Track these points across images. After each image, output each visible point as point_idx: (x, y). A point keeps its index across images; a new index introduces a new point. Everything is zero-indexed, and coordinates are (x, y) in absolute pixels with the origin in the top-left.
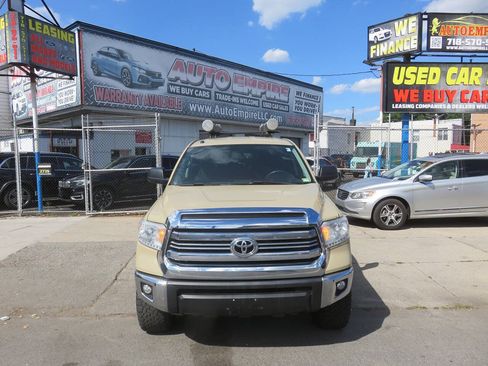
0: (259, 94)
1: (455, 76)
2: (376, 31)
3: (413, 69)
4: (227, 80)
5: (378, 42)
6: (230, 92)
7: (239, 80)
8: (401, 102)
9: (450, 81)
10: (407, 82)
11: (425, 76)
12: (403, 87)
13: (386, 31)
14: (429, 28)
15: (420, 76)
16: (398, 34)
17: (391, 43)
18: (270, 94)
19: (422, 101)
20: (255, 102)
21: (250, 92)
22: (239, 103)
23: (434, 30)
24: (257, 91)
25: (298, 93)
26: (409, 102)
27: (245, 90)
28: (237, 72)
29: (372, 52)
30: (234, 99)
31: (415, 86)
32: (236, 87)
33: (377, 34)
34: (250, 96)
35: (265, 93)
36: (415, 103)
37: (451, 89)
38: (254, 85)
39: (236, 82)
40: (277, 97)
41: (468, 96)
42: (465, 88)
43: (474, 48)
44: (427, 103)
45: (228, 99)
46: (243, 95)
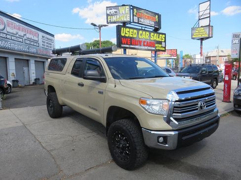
0: (22, 35)
1: (141, 34)
2: (110, 9)
3: (128, 29)
4: (3, 24)
5: (112, 15)
6: (5, 31)
7: (10, 25)
8: (124, 44)
9: (140, 37)
10: (126, 35)
11: (132, 33)
12: (125, 37)
13: (116, 10)
14: (133, 13)
15: (131, 33)
16: (121, 13)
17: (118, 16)
18: (29, 36)
19: (131, 44)
20: (21, 40)
21: (17, 33)
22: (11, 39)
23: (135, 14)
24: (21, 33)
25: (43, 37)
26: (127, 44)
27: (14, 31)
28: (9, 20)
29: (109, 19)
30: (8, 37)
31: (129, 37)
32: (9, 29)
33: (111, 11)
34: (17, 36)
35: (25, 35)
36: (129, 45)
37: (141, 40)
38: (19, 29)
39: (8, 26)
40: (32, 38)
41: (146, 44)
42: (144, 40)
43: (147, 24)
44: (133, 45)
45: (5, 36)
46: (13, 35)
